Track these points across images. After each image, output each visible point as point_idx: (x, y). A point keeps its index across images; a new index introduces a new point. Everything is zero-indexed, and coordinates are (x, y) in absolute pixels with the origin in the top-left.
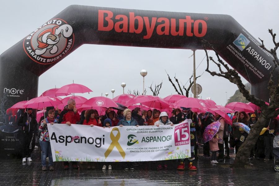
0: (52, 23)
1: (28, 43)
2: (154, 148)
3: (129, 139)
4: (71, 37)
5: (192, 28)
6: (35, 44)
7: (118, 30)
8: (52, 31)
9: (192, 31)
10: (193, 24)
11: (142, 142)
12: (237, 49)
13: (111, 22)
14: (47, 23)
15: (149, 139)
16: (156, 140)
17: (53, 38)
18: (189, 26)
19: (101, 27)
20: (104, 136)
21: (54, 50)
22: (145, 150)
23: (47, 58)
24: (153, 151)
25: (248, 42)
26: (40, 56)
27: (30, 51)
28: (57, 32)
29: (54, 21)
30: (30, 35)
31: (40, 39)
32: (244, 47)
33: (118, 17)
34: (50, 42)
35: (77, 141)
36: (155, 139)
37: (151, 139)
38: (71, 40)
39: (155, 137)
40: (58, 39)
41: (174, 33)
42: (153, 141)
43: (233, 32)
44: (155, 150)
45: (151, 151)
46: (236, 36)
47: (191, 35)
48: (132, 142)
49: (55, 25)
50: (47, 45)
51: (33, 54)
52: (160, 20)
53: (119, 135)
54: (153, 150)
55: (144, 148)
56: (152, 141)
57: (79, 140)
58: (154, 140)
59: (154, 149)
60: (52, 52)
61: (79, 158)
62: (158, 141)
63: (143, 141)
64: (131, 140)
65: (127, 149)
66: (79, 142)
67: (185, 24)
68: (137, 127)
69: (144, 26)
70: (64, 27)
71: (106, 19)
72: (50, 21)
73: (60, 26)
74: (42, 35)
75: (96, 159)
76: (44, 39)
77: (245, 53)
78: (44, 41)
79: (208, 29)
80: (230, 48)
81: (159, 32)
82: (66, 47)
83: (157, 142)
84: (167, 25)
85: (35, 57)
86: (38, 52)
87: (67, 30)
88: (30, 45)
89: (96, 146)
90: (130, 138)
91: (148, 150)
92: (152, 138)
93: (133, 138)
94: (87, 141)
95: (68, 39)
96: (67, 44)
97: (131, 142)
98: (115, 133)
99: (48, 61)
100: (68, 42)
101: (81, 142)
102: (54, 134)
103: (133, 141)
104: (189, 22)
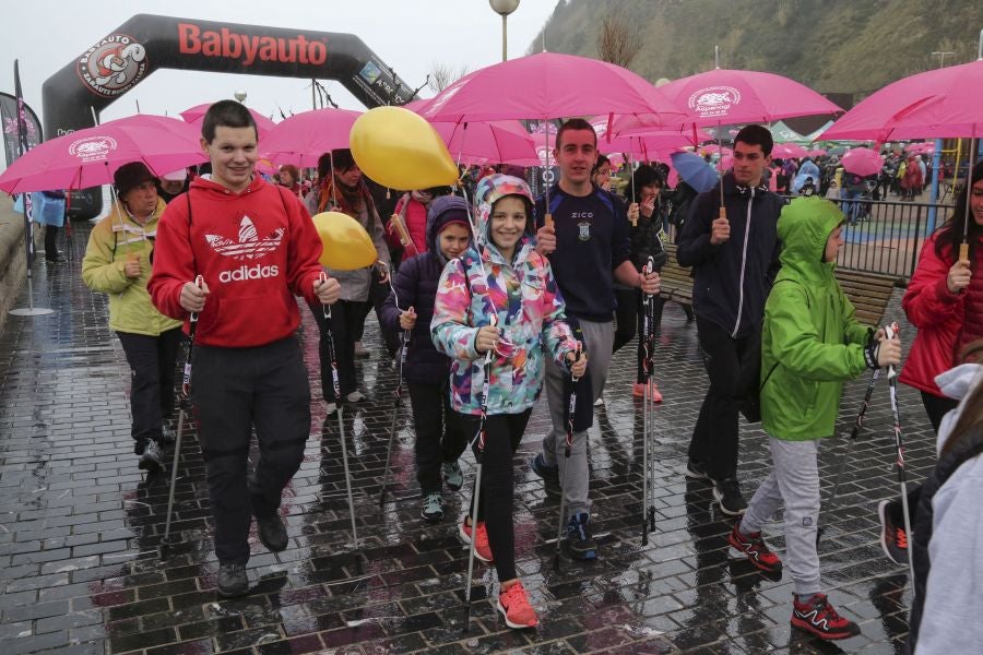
0: (115, 41)
1: (84, 68)
4: (143, 61)
5: (307, 53)
6: (94, 70)
7: (207, 52)
8: (117, 52)
9: (307, 57)
10: (307, 47)
12: (366, 82)
13: (197, 42)
14: (106, 39)
17: (120, 62)
18: (302, 49)
19: (184, 48)
21: (122, 78)
23: (112, 89)
25: (379, 72)
26: (103, 86)
27: (89, 80)
28: (124, 54)
29: (118, 37)
30: (84, 56)
31: (101, 64)
32: (373, 79)
33: (206, 35)
34: (115, 67)
38: (143, 65)
40: (126, 64)
41: (283, 58)
43: (359, 59)
46: (363, 65)
47: (306, 61)
49: (119, 45)
50: (111, 71)
51: (92, 83)
52: (264, 41)
60: (119, 81)
67: (298, 46)
69: (243, 48)
70: (134, 47)
71: (191, 37)
72: (110, 35)
73: (127, 45)
74: (104, 58)
76: (107, 63)
77: (374, 86)
78: (108, 67)
79: (328, 56)
80: (356, 79)
81: (263, 56)
82: (137, 74)
84: (273, 47)
85: (96, 87)
86: (101, 81)
87: (137, 51)
88: (87, 71)
95: (140, 63)
96: (139, 70)
99: (114, 92)
100: (139, 67)
104: (302, 44)
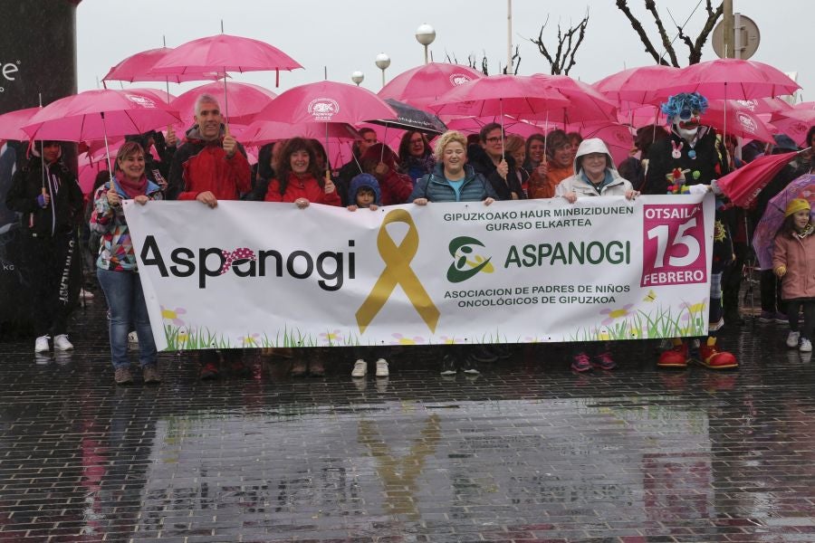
2: (555, 288)
3: (454, 256)
11: (506, 266)
15: (536, 253)
16: (563, 257)
20: (352, 243)
22: (517, 297)
24: (551, 300)
35: (245, 267)
36: (559, 254)
37: (541, 255)
39: (559, 245)
42: (552, 263)
44: (557, 295)
45: (540, 301)
48: (466, 268)
53: (412, 240)
54: (548, 295)
55: (513, 291)
56: (546, 260)
57: (253, 264)
58: (555, 257)
59: (552, 294)
61: (257, 335)
62: (570, 262)
63: (509, 260)
64: (463, 261)
65: (447, 294)
66: (252, 272)
68: (487, 204)
75: (322, 335)
83: (565, 262)
89: (322, 284)
90: (459, 253)
91: (531, 295)
92: (545, 250)
93: (468, 250)
94: (285, 267)
97: (463, 269)
98: (398, 233)
101: (262, 273)
102: (150, 242)
103: (470, 264)
